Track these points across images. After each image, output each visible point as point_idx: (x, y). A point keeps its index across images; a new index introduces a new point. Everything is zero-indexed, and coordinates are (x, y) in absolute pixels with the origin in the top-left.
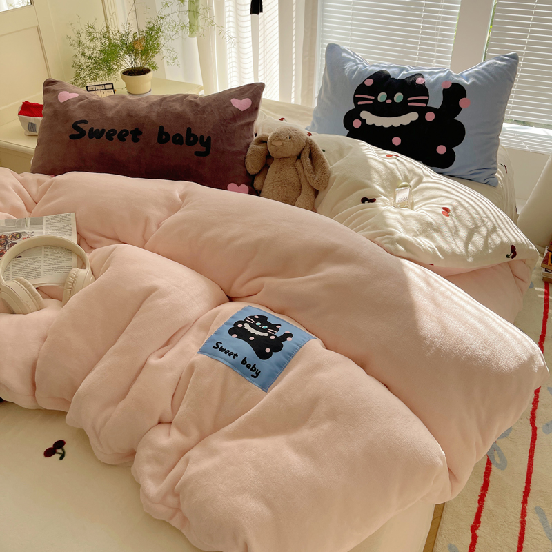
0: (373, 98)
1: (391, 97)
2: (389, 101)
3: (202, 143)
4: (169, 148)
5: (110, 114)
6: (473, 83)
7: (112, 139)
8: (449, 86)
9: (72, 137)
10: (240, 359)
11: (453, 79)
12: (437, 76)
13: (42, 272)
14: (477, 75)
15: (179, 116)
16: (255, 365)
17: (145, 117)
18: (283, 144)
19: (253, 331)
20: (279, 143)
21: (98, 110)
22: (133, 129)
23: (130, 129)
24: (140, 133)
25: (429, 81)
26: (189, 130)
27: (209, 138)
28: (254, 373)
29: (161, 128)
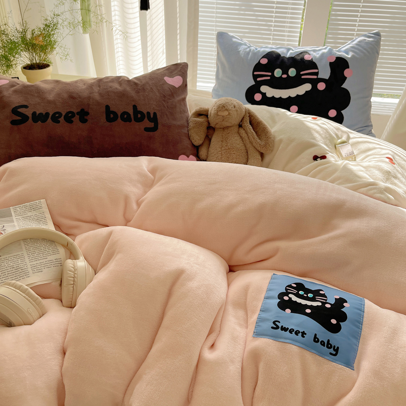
0: (270, 74)
1: (285, 71)
2: (284, 76)
3: (150, 120)
4: (119, 126)
5: (51, 97)
6: (353, 56)
7: (59, 122)
8: (333, 60)
9: (14, 123)
10: (309, 337)
11: (336, 53)
12: (321, 52)
13: (30, 270)
14: (353, 49)
15: (122, 95)
16: (329, 341)
17: (89, 98)
18: (229, 114)
19: (304, 302)
20: (226, 113)
21: (36, 95)
22: (79, 110)
23: (75, 110)
24: (87, 113)
25: (315, 57)
26: (135, 107)
27: (155, 114)
28: (332, 350)
29: (107, 107)
